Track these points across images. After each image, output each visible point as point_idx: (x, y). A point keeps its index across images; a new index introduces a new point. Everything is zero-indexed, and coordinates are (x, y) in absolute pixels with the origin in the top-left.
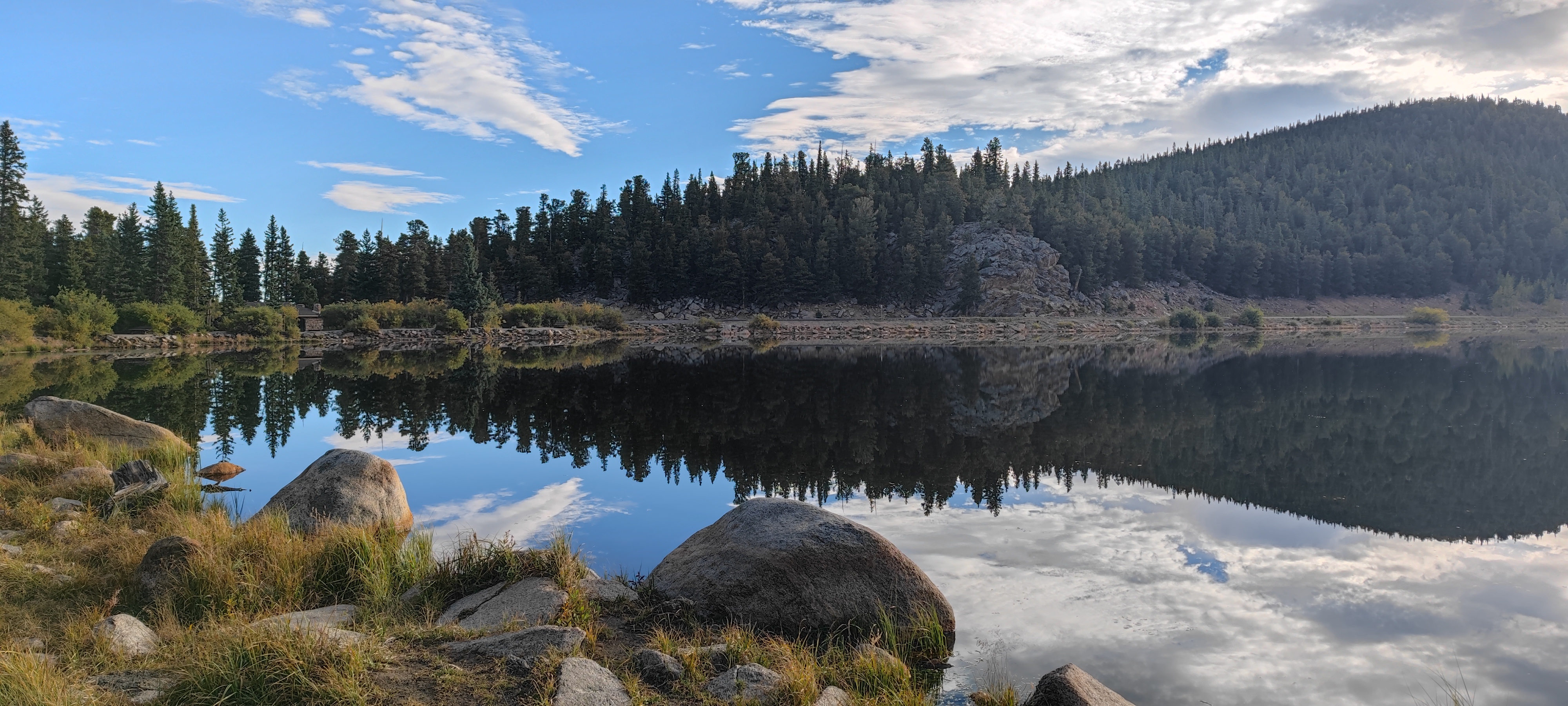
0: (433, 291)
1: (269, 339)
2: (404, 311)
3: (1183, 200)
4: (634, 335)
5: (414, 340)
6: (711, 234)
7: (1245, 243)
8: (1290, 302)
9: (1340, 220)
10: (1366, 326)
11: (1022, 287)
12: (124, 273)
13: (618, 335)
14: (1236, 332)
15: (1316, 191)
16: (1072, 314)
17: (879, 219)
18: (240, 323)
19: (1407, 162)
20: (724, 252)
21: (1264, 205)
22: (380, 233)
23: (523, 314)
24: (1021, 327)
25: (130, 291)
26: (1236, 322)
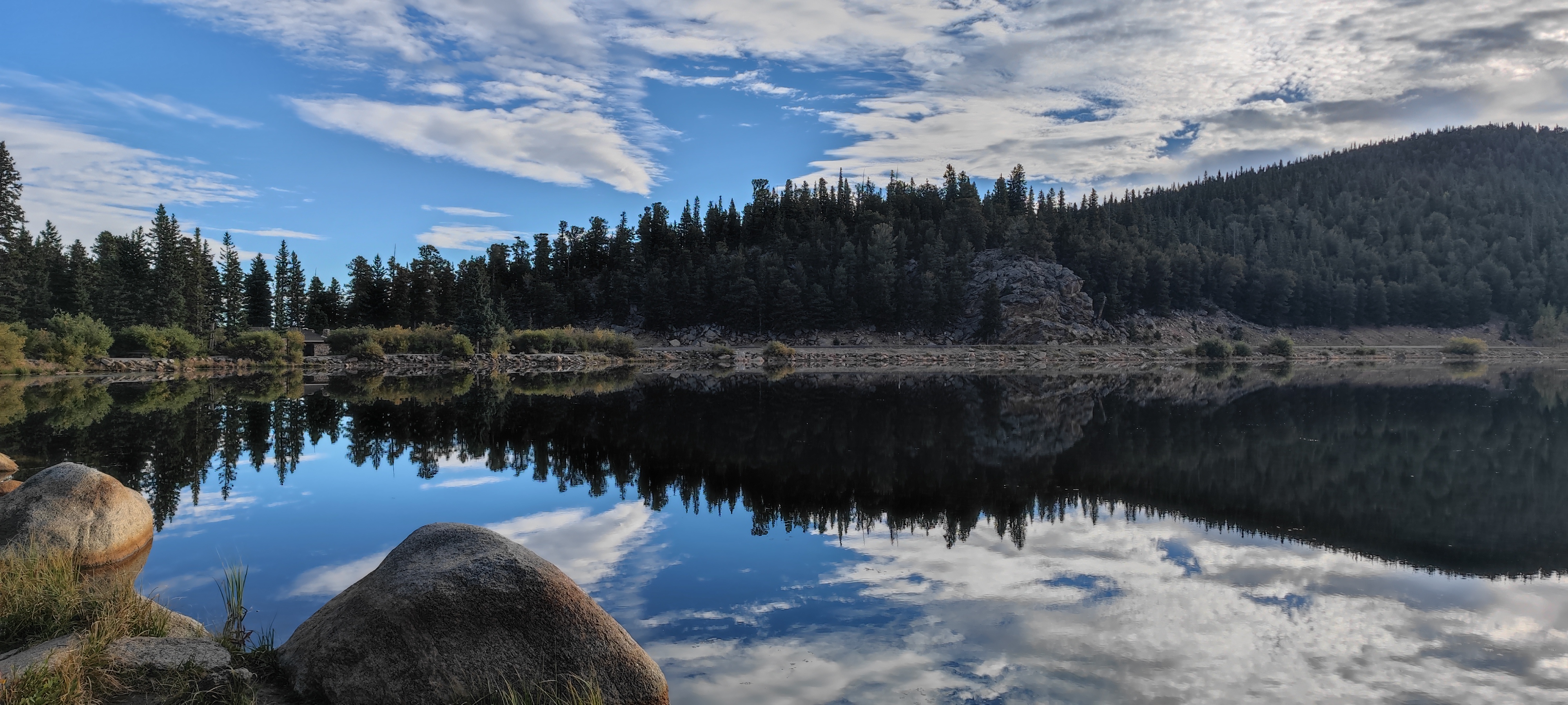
0: (444, 316)
1: (271, 363)
2: (411, 336)
3: (1213, 227)
4: (646, 361)
5: (421, 365)
6: (729, 261)
7: (1276, 271)
8: (1323, 331)
9: (1374, 248)
10: (1400, 356)
11: (1044, 314)
12: (123, 296)
13: (630, 362)
14: (1266, 361)
15: (1350, 219)
16: (1096, 342)
17: (898, 245)
18: (241, 347)
19: (1445, 189)
20: (741, 279)
21: (1296, 234)
22: (393, 259)
23: (532, 340)
24: (1043, 355)
25: (130, 314)
26: (1266, 351)
